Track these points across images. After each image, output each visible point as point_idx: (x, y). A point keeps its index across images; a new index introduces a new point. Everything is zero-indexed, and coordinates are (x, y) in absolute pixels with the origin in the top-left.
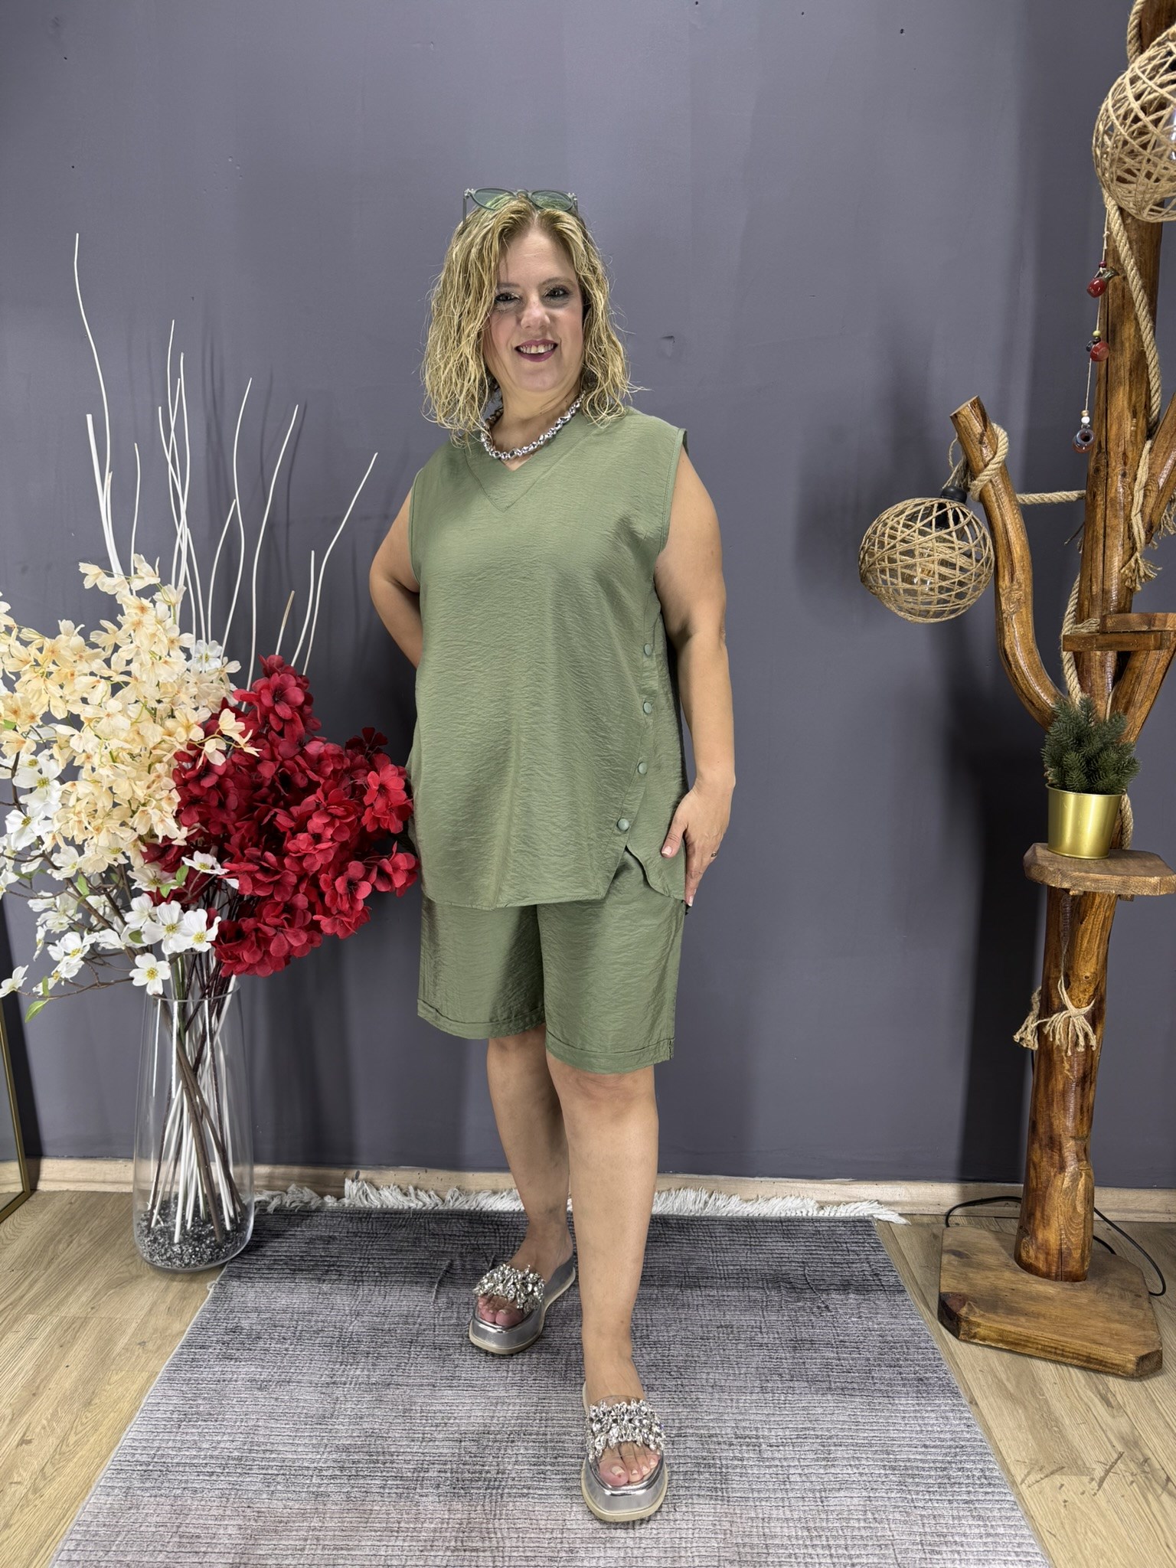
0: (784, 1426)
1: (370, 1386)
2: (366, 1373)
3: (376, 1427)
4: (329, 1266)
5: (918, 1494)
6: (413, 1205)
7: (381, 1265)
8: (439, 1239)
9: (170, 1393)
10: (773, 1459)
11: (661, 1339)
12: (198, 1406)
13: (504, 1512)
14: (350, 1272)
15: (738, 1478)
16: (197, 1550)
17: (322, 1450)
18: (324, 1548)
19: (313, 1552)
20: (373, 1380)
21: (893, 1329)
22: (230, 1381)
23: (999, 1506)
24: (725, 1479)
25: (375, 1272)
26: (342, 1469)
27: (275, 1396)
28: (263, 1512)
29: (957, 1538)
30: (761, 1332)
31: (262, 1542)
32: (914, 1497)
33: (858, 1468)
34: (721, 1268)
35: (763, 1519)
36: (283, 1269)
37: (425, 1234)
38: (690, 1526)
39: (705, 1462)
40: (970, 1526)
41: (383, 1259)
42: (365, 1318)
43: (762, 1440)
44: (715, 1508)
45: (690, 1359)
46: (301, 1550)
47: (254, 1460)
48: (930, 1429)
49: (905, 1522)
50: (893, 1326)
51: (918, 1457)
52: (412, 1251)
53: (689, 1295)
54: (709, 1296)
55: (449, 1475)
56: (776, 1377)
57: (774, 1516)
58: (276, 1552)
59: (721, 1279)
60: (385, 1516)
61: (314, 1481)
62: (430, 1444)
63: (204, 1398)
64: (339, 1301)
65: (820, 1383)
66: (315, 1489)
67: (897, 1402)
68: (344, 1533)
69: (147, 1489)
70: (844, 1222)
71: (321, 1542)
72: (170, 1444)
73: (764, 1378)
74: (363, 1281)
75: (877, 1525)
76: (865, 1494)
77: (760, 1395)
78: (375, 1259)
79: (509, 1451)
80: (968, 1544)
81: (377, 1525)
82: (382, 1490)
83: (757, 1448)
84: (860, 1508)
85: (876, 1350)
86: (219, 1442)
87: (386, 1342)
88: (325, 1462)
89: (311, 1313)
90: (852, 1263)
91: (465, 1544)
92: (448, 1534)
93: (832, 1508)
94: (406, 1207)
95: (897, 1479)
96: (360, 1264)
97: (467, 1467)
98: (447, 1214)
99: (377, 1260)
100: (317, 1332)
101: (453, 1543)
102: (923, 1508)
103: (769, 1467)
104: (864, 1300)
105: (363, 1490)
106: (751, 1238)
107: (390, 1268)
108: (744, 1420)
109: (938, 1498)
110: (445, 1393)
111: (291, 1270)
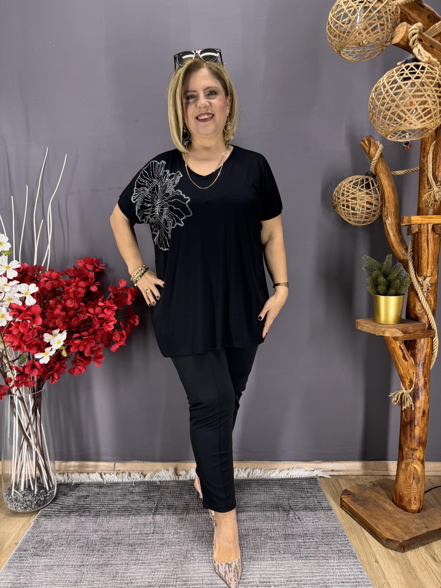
1: (99, 566)
2: (98, 560)
3: (100, 586)
4: (85, 509)
7: (108, 508)
8: (134, 494)
9: (8, 574)
12: (20, 579)
14: (94, 511)
20: (100, 563)
21: (327, 527)
22: (36, 566)
25: (105, 511)
27: (56, 573)
30: (271, 532)
34: (254, 502)
37: (128, 493)
41: (109, 504)
42: (99, 533)
43: (271, 584)
48: (345, 574)
52: (122, 500)
54: (249, 515)
56: (277, 553)
59: (254, 507)
63: (24, 576)
64: (88, 525)
65: (297, 555)
67: (330, 562)
70: (306, 479)
73: (272, 553)
74: (99, 515)
77: (271, 561)
78: (105, 505)
85: (320, 537)
87: (107, 544)
89: (75, 532)
90: (310, 497)
96: (99, 508)
99: (106, 506)
100: (77, 541)
104: (315, 514)
106: (267, 488)
107: (112, 509)
108: (264, 574)
110: (133, 567)
111: (68, 512)
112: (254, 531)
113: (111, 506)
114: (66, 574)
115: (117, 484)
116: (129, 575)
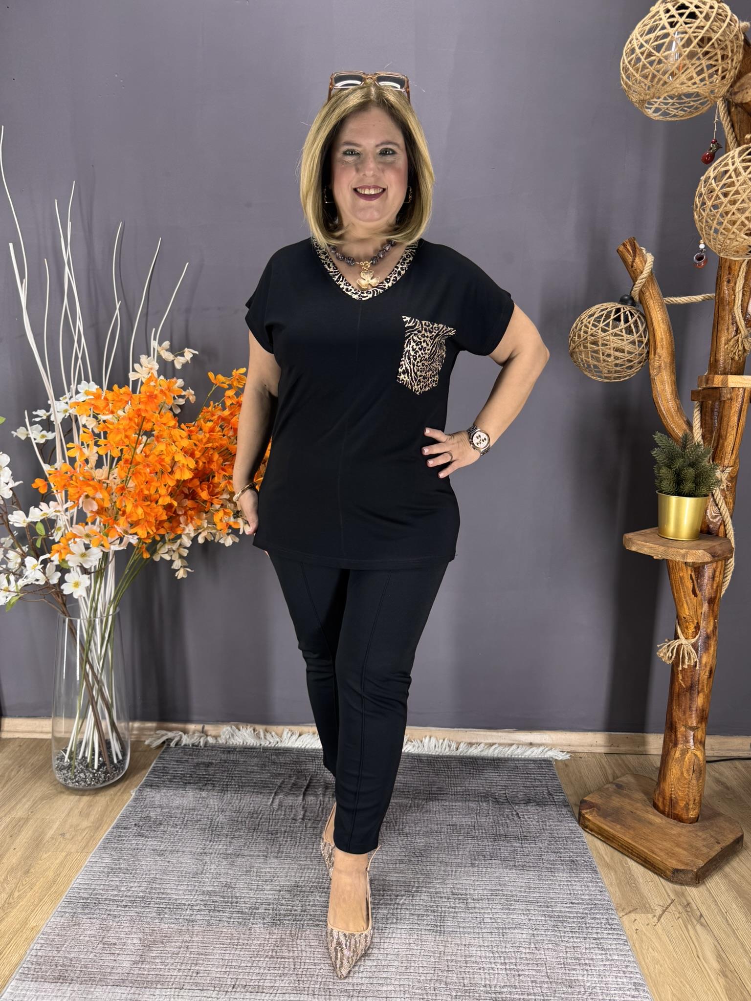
0: (484, 888)
1: (226, 856)
2: (225, 847)
3: (228, 881)
4: (207, 781)
5: (565, 933)
6: (263, 744)
7: (240, 781)
8: (277, 765)
10: (475, 908)
11: (411, 831)
12: (120, 864)
13: (303, 935)
14: (220, 785)
15: (451, 919)
16: (114, 952)
17: (194, 893)
18: (191, 953)
19: (184, 955)
20: (229, 852)
21: (559, 830)
22: (142, 849)
23: (616, 942)
24: (443, 919)
25: (235, 785)
26: (205, 905)
27: (168, 860)
28: (156, 930)
29: (587, 962)
30: (474, 829)
31: (154, 949)
32: (562, 935)
33: (528, 916)
34: (453, 788)
35: (465, 945)
36: (179, 782)
37: (269, 762)
38: (419, 948)
39: (432, 909)
40: (596, 954)
41: (241, 777)
42: (227, 814)
43: (469, 896)
44: (435, 938)
45: (428, 845)
46: (177, 954)
47: (152, 899)
48: (576, 892)
49: (555, 951)
50: (559, 827)
51: (567, 910)
52: (259, 772)
53: (431, 805)
54: (443, 805)
55: (271, 911)
56: (481, 857)
57: (472, 943)
58: (161, 955)
59: (452, 795)
60: (230, 935)
61: (188, 913)
62: (262, 892)
63: (125, 860)
64: (212, 803)
65: (508, 862)
66: (188, 917)
67: (556, 875)
68: (204, 945)
69: (86, 914)
70: (534, 761)
71: (190, 950)
72: (102, 887)
73: (473, 858)
74: (227, 791)
75: (536, 951)
76: (530, 932)
77: (470, 868)
78: (236, 777)
79: (310, 898)
80: (594, 966)
81: (225, 941)
82: (229, 920)
83: (465, 901)
84: (527, 940)
85: (547, 842)
86: (131, 887)
87: (239, 829)
88: (196, 901)
89: (194, 810)
90: (537, 787)
91: (278, 954)
92: (268, 948)
93: (509, 940)
94: (258, 745)
95: (552, 923)
96: (227, 780)
97: (283, 907)
98: (283, 750)
100: (197, 821)
101: (270, 953)
102: (567, 941)
103: (472, 913)
104: (543, 810)
105: (218, 919)
106: (474, 769)
107: (245, 783)
108: (459, 883)
109: (577, 936)
110: (273, 861)
111: (184, 783)
112: (449, 827)
113: (243, 778)
114: (182, 863)
115: (252, 749)
116: (268, 870)
